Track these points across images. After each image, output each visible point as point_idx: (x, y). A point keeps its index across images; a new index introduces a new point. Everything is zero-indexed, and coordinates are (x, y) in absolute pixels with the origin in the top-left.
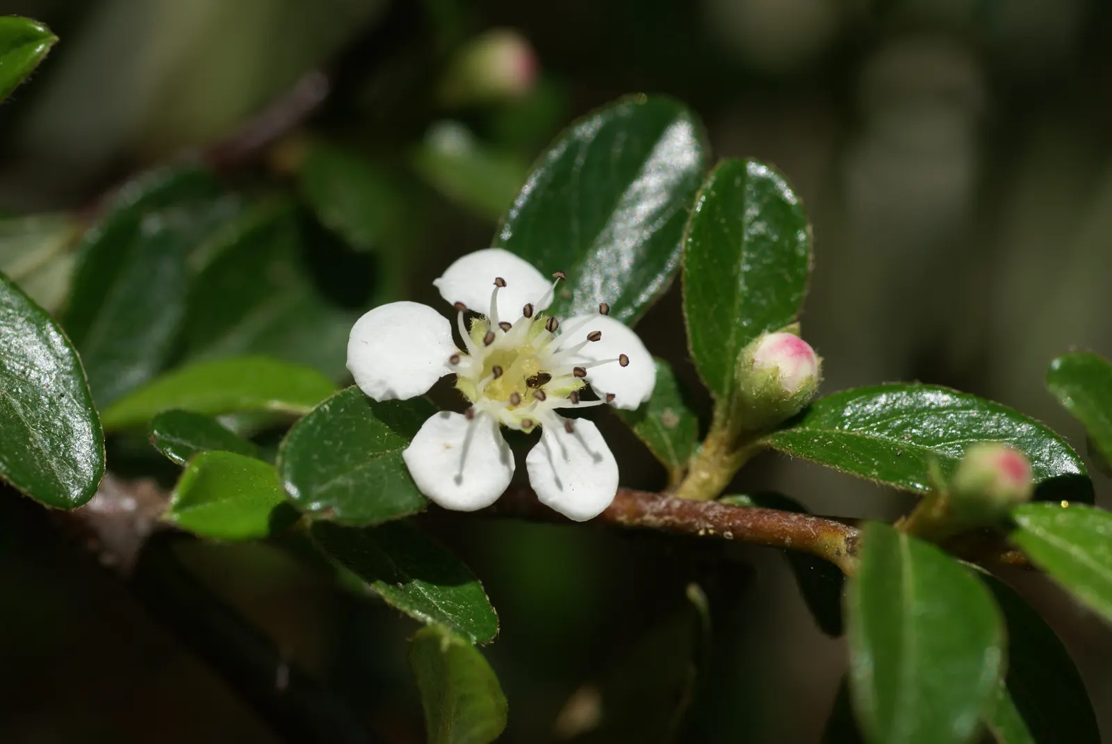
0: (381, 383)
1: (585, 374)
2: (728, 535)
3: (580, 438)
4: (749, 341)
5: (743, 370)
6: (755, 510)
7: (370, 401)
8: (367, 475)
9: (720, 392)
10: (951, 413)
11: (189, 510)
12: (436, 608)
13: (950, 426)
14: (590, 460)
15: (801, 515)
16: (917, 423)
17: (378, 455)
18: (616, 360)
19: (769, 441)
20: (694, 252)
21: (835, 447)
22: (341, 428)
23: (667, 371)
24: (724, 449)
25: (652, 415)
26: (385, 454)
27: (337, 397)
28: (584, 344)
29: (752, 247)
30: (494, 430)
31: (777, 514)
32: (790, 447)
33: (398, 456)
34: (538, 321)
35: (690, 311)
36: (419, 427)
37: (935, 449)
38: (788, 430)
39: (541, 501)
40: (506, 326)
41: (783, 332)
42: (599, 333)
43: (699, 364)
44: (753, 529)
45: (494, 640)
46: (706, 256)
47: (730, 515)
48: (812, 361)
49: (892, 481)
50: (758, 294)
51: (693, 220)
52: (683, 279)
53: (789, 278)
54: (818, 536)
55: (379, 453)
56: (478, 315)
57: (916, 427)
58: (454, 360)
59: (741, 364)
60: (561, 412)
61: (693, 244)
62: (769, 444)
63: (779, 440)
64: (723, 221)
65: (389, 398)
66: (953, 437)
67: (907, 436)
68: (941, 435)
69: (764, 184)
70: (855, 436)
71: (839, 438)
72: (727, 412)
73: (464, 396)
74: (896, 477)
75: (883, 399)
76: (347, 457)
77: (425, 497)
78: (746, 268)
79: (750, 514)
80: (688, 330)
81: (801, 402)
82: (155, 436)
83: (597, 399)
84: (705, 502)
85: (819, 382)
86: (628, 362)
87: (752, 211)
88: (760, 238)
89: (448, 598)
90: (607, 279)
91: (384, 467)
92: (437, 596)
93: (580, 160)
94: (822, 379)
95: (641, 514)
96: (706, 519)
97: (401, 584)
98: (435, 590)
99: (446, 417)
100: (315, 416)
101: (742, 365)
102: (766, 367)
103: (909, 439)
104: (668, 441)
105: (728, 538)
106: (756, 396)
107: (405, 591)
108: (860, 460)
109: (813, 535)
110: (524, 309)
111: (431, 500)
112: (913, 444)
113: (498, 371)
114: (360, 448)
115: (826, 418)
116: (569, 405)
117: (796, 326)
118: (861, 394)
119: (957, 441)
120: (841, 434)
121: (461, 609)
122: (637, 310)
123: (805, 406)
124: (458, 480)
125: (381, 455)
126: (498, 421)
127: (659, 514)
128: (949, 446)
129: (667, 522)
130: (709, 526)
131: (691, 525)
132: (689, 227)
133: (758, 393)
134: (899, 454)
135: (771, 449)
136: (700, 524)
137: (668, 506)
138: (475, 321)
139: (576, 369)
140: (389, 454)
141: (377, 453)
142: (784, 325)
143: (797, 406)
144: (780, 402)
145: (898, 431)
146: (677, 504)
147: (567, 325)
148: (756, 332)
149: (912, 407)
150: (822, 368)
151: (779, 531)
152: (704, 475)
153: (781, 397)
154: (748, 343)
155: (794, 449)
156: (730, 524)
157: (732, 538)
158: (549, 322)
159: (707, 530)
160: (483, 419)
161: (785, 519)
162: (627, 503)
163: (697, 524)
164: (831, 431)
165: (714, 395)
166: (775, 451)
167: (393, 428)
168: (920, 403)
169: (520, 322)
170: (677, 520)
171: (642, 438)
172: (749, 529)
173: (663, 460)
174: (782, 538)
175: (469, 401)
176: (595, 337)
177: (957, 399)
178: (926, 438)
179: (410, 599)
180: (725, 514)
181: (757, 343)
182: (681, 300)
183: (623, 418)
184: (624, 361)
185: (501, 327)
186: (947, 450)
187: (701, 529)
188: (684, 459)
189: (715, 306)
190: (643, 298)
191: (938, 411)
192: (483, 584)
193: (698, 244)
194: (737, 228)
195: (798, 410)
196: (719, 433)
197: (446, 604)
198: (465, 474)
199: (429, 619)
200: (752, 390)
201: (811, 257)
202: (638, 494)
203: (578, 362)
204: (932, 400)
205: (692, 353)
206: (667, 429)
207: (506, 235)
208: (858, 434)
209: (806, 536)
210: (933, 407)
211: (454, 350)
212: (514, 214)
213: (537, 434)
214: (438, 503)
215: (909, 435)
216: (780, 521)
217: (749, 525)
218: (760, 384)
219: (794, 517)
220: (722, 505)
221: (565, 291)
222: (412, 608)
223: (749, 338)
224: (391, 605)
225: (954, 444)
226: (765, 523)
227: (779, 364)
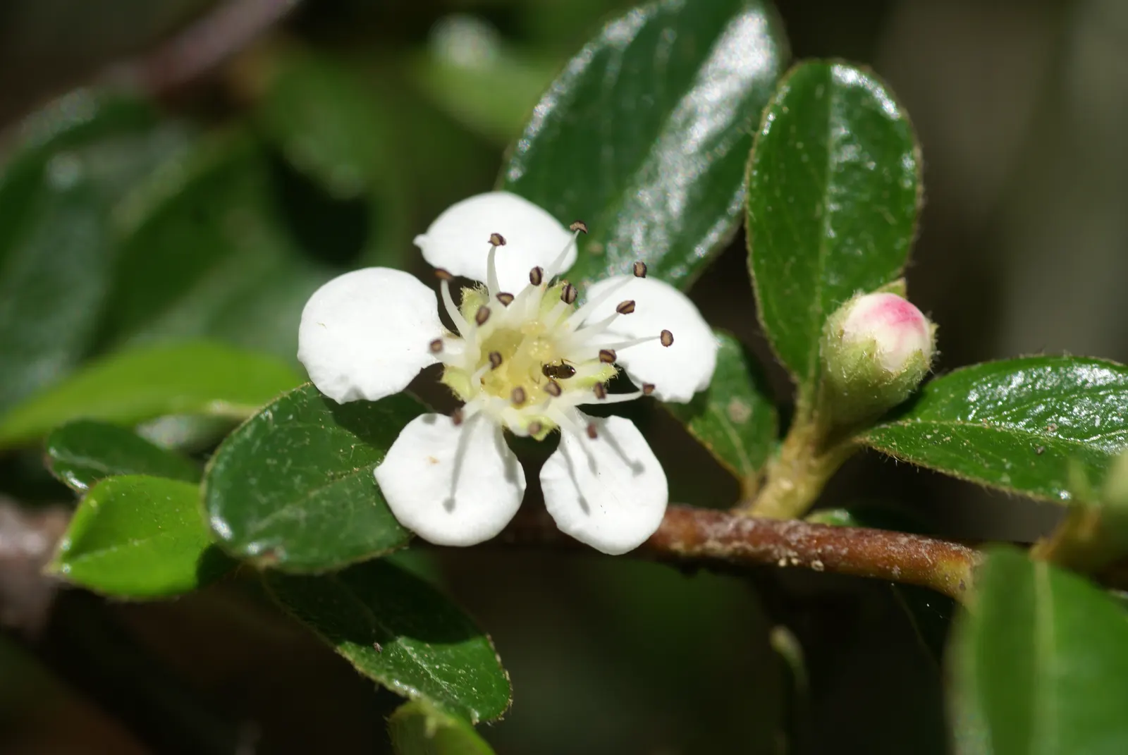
0: (343, 379)
1: (614, 358)
2: (817, 566)
3: (612, 442)
4: (837, 306)
5: (830, 345)
6: (852, 532)
7: (330, 403)
8: (324, 503)
9: (804, 374)
10: (1111, 394)
11: (86, 558)
12: (427, 675)
13: (1110, 411)
14: (628, 471)
15: (913, 537)
16: (1066, 409)
17: (342, 475)
18: (657, 337)
19: (868, 439)
20: (763, 190)
21: (953, 446)
22: (289, 442)
23: (733, 348)
24: (810, 449)
25: (714, 407)
26: (351, 473)
27: (284, 400)
28: (612, 318)
29: (840, 178)
30: (496, 436)
31: (881, 536)
32: (894, 446)
33: (370, 475)
34: (553, 288)
35: (757, 269)
36: (397, 435)
37: (1090, 443)
38: (893, 424)
39: (561, 529)
40: (506, 298)
41: (883, 292)
42: (633, 303)
43: (772, 337)
44: (850, 557)
45: (504, 716)
46: (778, 193)
47: (819, 539)
48: (921, 330)
49: (1027, 488)
50: (850, 241)
51: (759, 147)
52: (747, 226)
53: (892, 220)
54: (934, 565)
55: (344, 472)
56: (470, 283)
57: (1065, 415)
58: (436, 346)
59: (826, 336)
60: (586, 409)
61: (760, 178)
62: (867, 443)
63: (881, 436)
64: (800, 145)
65: (353, 398)
66: (1115, 428)
67: (1052, 427)
68: (1097, 423)
69: (856, 94)
70: (982, 429)
71: (961, 432)
72: (814, 400)
73: (454, 394)
74: (1034, 484)
75: (1018, 379)
76: (297, 480)
77: (405, 529)
78: (833, 207)
79: (845, 537)
80: (757, 293)
81: (909, 385)
82: (53, 458)
83: (635, 389)
84: (786, 522)
85: (932, 357)
86: (672, 340)
87: (841, 131)
88: (853, 167)
89: (444, 660)
90: (650, 228)
91: (348, 491)
92: (429, 658)
93: (613, 68)
94: (938, 352)
95: (701, 539)
96: (788, 544)
97: (378, 645)
98: (428, 651)
99: (430, 421)
100: (253, 426)
101: (829, 338)
102: (858, 340)
103: (1054, 432)
104: (736, 440)
105: (817, 569)
106: (847, 379)
107: (385, 655)
108: (987, 461)
109: (928, 562)
110: (531, 275)
111: (413, 533)
112: (1060, 436)
113: (496, 359)
114: (316, 467)
115: (943, 405)
116: (593, 400)
117: (901, 283)
118: (990, 373)
119: (1118, 433)
120: (963, 426)
121: (461, 675)
122: (692, 268)
123: (914, 390)
124: (450, 505)
125: (346, 474)
126: (500, 424)
127: (726, 540)
128: (1109, 439)
129: (736, 549)
130: (791, 553)
131: (768, 553)
132: (754, 156)
133: (850, 375)
134: (1039, 451)
135: (870, 449)
136: (780, 551)
137: (738, 528)
138: (466, 292)
139: (603, 352)
140: (356, 472)
141: (339, 473)
142: (887, 282)
143: (903, 390)
144: (880, 386)
145: (1040, 420)
146: (749, 525)
147: (595, 291)
148: (846, 294)
149: (1060, 387)
150: (936, 338)
151: (884, 558)
152: (786, 485)
153: (881, 380)
154: (835, 309)
155: (899, 449)
156: (820, 551)
157: (822, 569)
158: (565, 290)
159: (789, 559)
160: (481, 422)
161: (893, 543)
162: (684, 525)
163: (776, 552)
164: (951, 423)
165: (795, 378)
166: (877, 451)
167: (363, 438)
168: (1069, 381)
169: (526, 292)
170: (750, 547)
171: (700, 438)
172: (844, 557)
173: (730, 466)
174: (888, 567)
175: (460, 399)
176: (627, 308)
177: (1120, 375)
178: (1078, 428)
179: (390, 664)
180: (812, 537)
181: (847, 309)
182: (745, 253)
183: (674, 413)
184: (667, 338)
185: (500, 300)
186: (1105, 444)
187: (781, 558)
188: (759, 464)
189: (793, 259)
190: (700, 251)
191: (1094, 392)
192: (493, 640)
193: (766, 178)
194: (820, 154)
195: (904, 396)
196: (804, 428)
197: (441, 668)
198: (459, 497)
199: (413, 692)
200: (841, 372)
201: (920, 188)
202: (698, 514)
203: (606, 342)
204: (1084, 377)
205: (763, 324)
206: (735, 425)
207: (515, 173)
208: (987, 426)
209: (919, 565)
210: (1088, 385)
211: (439, 331)
212: (524, 145)
213: (554, 439)
214: (423, 536)
215: (1055, 425)
216: (884, 544)
217: (844, 551)
218: (851, 363)
219: (904, 540)
220: (809, 524)
221: (595, 247)
222: (390, 678)
223: (837, 302)
224: (363, 674)
225: (1115, 436)
226: (865, 548)
227: (876, 337)
